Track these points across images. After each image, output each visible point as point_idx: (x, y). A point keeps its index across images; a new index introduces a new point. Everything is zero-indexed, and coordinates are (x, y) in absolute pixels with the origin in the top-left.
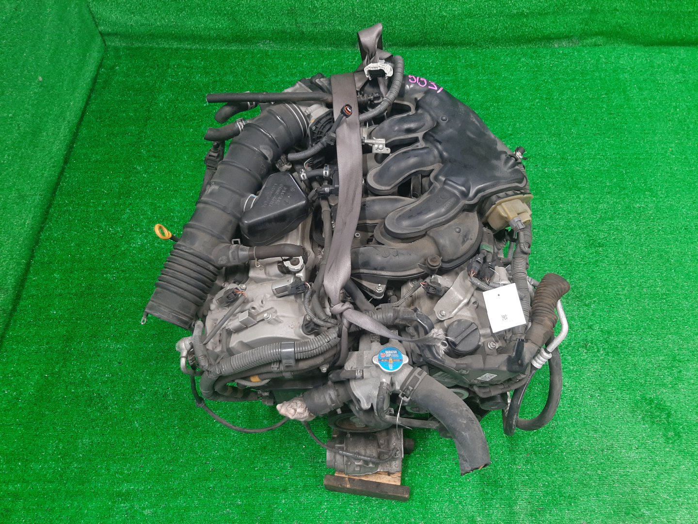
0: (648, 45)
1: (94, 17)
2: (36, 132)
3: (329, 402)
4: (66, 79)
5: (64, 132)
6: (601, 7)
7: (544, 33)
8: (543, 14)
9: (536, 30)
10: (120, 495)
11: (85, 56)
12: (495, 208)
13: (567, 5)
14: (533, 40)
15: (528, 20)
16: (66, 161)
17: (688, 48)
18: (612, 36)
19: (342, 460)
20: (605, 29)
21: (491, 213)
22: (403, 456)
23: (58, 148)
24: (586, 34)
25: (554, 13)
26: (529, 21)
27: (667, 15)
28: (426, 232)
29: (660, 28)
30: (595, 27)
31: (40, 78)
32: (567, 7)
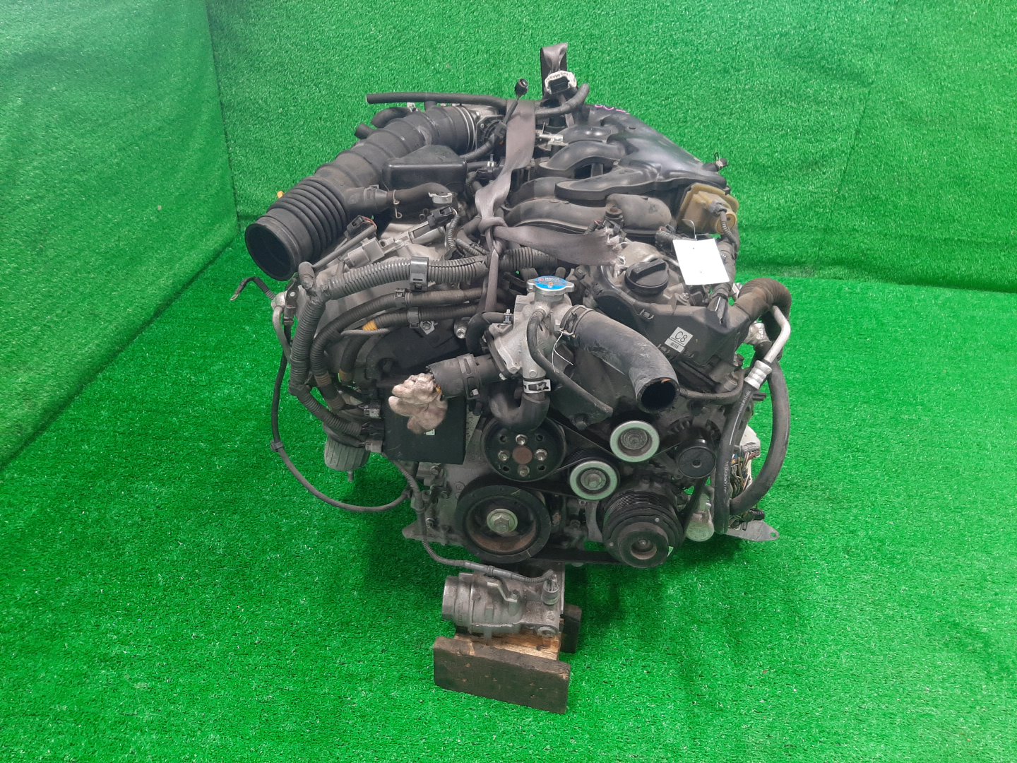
0: (902, 283)
1: (235, 194)
2: (135, 260)
3: (463, 368)
4: (186, 231)
5: (166, 282)
6: (836, 226)
7: (769, 255)
8: (766, 228)
9: (759, 249)
10: (105, 659)
11: (213, 224)
12: (691, 196)
13: (794, 219)
14: (756, 264)
15: (748, 235)
16: (158, 313)
17: (954, 290)
18: (855, 268)
19: (467, 594)
20: (844, 256)
21: (688, 204)
22: (562, 609)
23: (154, 293)
24: (822, 263)
25: (779, 228)
26: (749, 237)
27: (919, 241)
28: (606, 197)
29: (914, 258)
30: (831, 253)
31: (160, 207)
32: (794, 221)
